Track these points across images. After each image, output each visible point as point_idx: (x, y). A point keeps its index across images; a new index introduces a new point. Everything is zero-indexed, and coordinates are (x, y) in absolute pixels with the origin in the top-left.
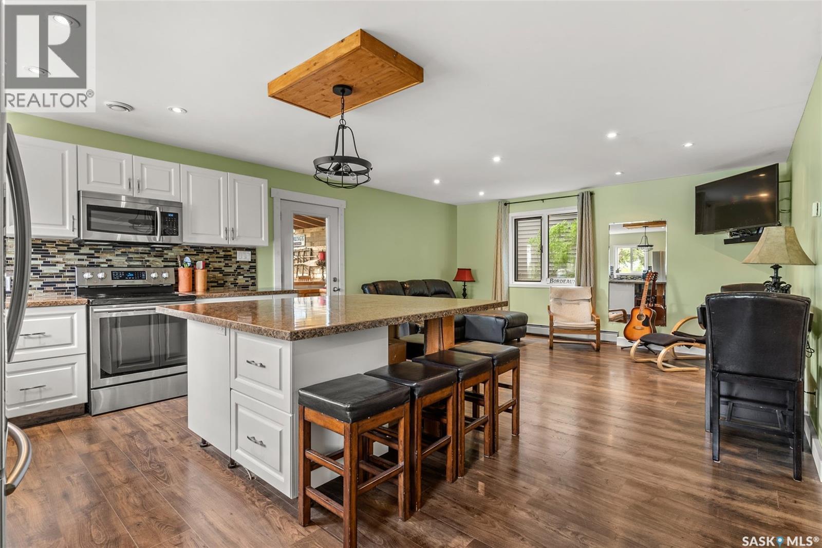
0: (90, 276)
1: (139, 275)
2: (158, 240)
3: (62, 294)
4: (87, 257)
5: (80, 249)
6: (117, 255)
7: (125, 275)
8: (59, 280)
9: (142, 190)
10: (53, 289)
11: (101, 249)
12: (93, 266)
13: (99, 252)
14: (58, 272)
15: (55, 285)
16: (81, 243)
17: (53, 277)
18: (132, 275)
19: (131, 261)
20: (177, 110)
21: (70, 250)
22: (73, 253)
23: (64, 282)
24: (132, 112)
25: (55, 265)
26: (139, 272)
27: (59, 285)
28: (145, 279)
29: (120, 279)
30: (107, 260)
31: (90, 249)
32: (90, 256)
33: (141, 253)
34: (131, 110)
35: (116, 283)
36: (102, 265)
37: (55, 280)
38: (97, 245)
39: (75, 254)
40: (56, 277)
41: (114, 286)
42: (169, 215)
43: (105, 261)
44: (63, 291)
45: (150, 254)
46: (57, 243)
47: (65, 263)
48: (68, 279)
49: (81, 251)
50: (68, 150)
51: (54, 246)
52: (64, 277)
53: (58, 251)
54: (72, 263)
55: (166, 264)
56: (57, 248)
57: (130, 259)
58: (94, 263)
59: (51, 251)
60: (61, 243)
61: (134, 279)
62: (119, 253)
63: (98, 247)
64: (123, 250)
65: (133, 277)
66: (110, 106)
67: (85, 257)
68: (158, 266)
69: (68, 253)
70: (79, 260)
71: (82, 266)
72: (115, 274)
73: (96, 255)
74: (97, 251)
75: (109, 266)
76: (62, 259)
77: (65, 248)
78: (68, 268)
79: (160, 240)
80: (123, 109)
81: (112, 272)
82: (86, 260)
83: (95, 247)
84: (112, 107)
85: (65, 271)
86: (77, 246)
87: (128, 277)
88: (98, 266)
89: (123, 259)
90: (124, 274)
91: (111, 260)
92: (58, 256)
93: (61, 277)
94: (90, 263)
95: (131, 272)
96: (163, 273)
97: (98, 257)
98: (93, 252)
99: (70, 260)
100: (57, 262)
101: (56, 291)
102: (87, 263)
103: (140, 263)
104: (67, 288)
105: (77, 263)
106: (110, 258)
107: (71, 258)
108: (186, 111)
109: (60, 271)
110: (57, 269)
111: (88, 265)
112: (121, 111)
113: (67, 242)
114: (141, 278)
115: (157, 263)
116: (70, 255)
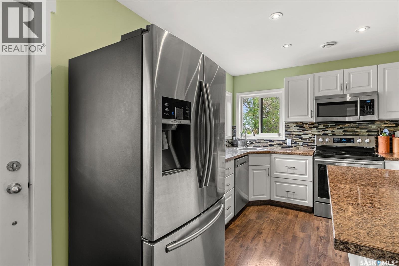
0: (322, 140)
1: (349, 141)
2: (358, 119)
3: (311, 149)
4: (322, 130)
5: (319, 126)
6: (338, 129)
7: (340, 141)
8: (309, 142)
9: (349, 89)
10: (307, 146)
11: (329, 126)
12: (324, 135)
13: (328, 127)
14: (309, 138)
15: (308, 144)
16: (318, 123)
17: (307, 140)
18: (345, 140)
19: (346, 132)
20: (362, 30)
21: (314, 127)
22: (316, 128)
23: (312, 143)
24: (336, 45)
25: (308, 135)
26: (349, 139)
27: (309, 144)
28: (353, 143)
29: (338, 142)
30: (332, 132)
31: (323, 126)
32: (323, 130)
33: (352, 127)
34: (336, 44)
35: (336, 145)
36: (330, 135)
37: (308, 141)
38: (327, 124)
39: (316, 129)
40: (308, 140)
41: (335, 146)
42: (367, 102)
43: (331, 132)
44: (311, 147)
45: (358, 127)
46: (309, 124)
47: (312, 133)
48: (313, 141)
49: (319, 127)
50: (310, 77)
51: (308, 125)
52: (312, 140)
53: (309, 128)
54: (315, 133)
55: (370, 133)
56: (309, 126)
57: (345, 131)
58: (325, 133)
59: (307, 128)
60: (310, 124)
61: (346, 143)
62: (339, 127)
63: (328, 125)
64: (341, 126)
65: (345, 141)
66: (324, 47)
67: (321, 130)
68: (364, 135)
69: (313, 128)
70: (318, 132)
71: (319, 135)
72: (335, 139)
73: (327, 129)
74: (327, 127)
75: (333, 135)
76: (311, 131)
77: (312, 126)
78: (313, 136)
79: (360, 119)
80: (331, 45)
81: (333, 138)
82: (321, 132)
83: (326, 125)
84: (325, 47)
85: (312, 137)
86: (317, 125)
87: (343, 142)
88: (328, 135)
89: (341, 131)
90: (340, 139)
91: (334, 132)
92: (309, 130)
93: (310, 140)
94: (323, 133)
95: (345, 139)
96: (365, 139)
97: (328, 130)
98: (325, 127)
99: (314, 132)
100: (309, 133)
101: (308, 147)
102: (321, 133)
103: (351, 133)
104: (312, 146)
105: (317, 133)
106: (334, 130)
107: (315, 131)
108: (369, 27)
109: (310, 137)
110: (308, 136)
111: (322, 134)
112: (329, 47)
113: (313, 123)
114: (350, 143)
115: (363, 133)
116: (314, 130)
